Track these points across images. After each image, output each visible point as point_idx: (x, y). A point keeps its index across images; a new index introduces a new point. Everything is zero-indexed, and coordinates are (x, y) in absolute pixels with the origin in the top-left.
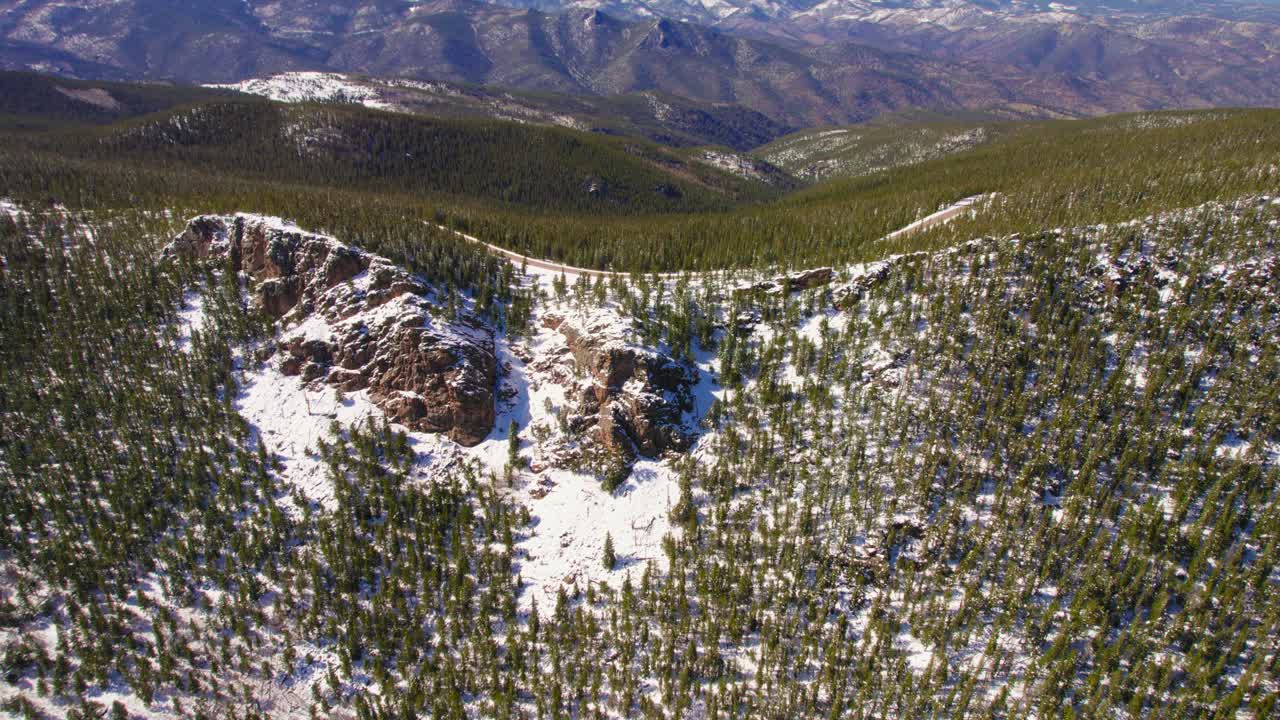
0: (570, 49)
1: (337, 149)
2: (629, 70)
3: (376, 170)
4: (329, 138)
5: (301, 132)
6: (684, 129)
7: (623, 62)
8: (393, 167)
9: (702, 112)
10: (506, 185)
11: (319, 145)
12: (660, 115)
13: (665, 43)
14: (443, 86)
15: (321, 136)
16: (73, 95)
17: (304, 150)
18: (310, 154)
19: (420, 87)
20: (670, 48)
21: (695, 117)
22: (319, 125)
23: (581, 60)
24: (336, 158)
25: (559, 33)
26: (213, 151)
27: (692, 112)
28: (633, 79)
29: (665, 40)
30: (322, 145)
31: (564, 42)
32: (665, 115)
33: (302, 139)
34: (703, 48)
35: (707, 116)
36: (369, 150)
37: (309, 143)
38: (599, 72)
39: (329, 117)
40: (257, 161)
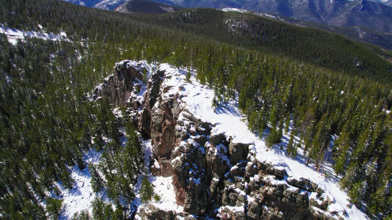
0: (323, 9)
1: (245, 32)
2: (345, 19)
3: (260, 42)
4: (242, 26)
5: (231, 23)
6: (371, 42)
7: (343, 16)
8: (267, 42)
9: (380, 36)
10: (318, 57)
11: (237, 29)
12: (361, 36)
13: (363, 9)
14: (279, 17)
15: (239, 25)
16: (163, 9)
17: (231, 30)
18: (233, 32)
19: (271, 16)
20: (364, 11)
21: (376, 38)
22: (239, 20)
23: (326, 14)
24: (244, 35)
25: (320, 4)
26: (195, 26)
27: (376, 36)
28: (346, 22)
29: (363, 8)
30: (239, 29)
31: (321, 7)
32: (363, 36)
33: (231, 25)
34: (379, 11)
35: (382, 38)
36: (259, 33)
37: (234, 27)
38: (332, 19)
39: (244, 17)
40: (211, 32)
